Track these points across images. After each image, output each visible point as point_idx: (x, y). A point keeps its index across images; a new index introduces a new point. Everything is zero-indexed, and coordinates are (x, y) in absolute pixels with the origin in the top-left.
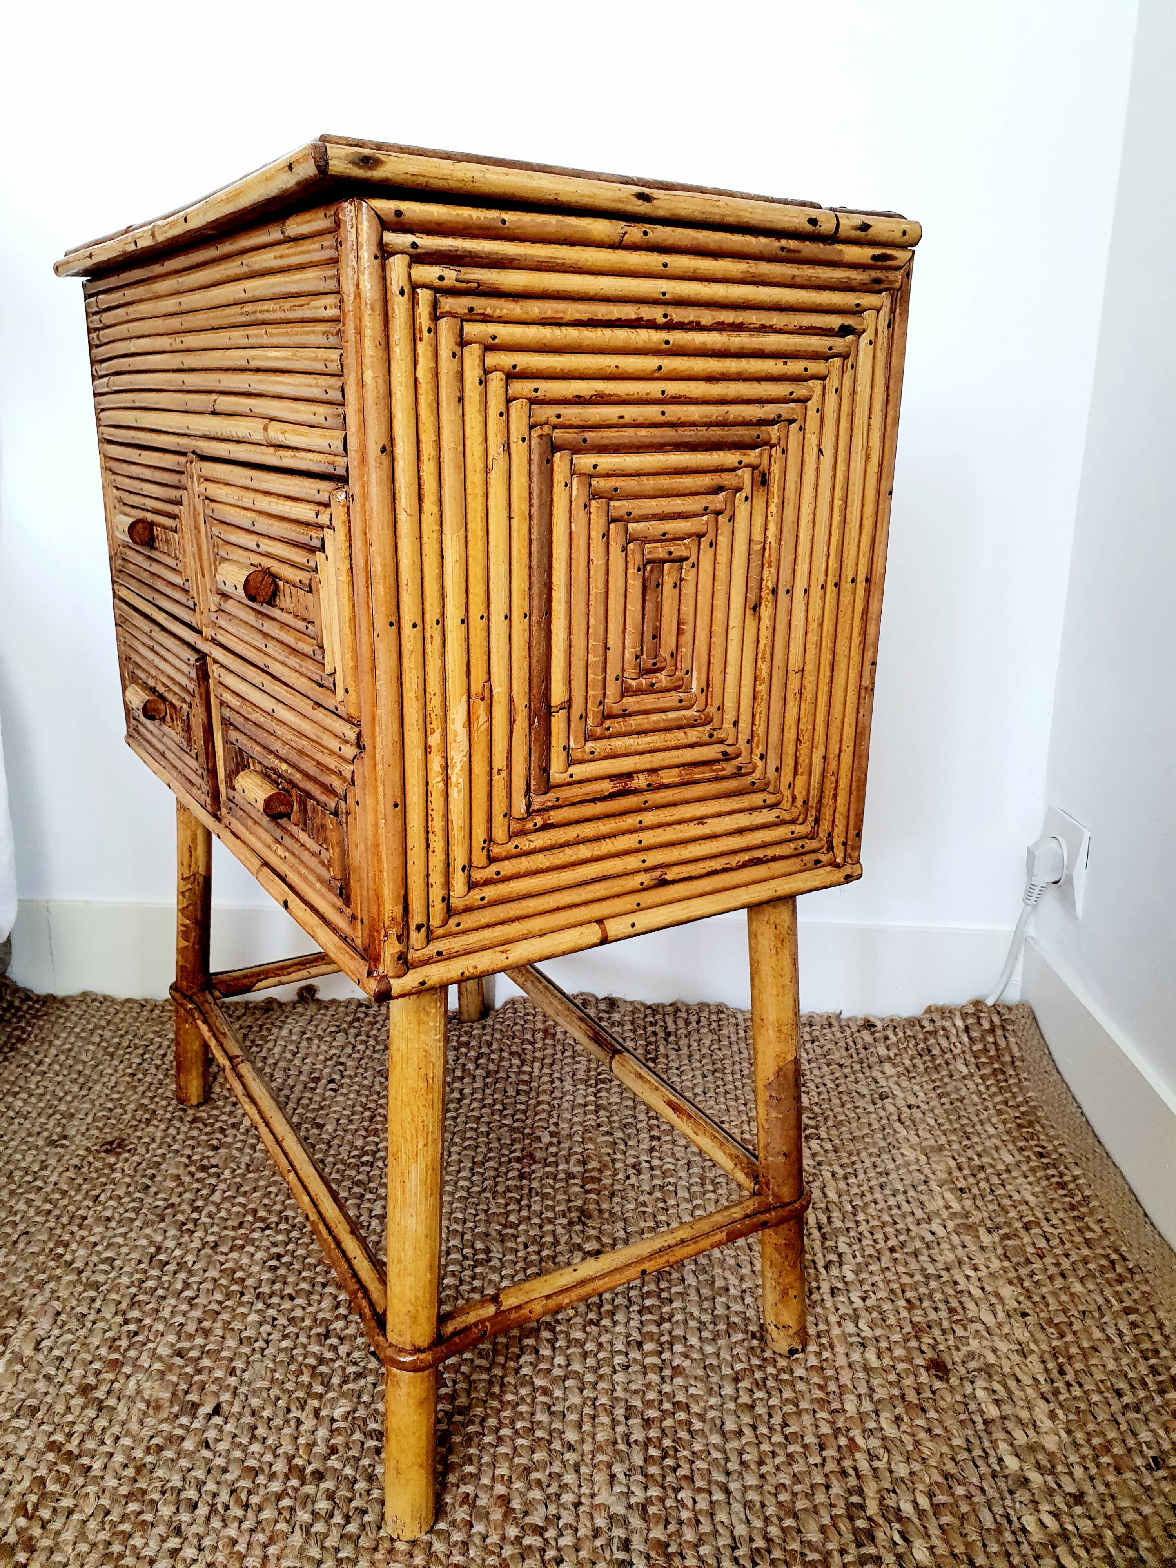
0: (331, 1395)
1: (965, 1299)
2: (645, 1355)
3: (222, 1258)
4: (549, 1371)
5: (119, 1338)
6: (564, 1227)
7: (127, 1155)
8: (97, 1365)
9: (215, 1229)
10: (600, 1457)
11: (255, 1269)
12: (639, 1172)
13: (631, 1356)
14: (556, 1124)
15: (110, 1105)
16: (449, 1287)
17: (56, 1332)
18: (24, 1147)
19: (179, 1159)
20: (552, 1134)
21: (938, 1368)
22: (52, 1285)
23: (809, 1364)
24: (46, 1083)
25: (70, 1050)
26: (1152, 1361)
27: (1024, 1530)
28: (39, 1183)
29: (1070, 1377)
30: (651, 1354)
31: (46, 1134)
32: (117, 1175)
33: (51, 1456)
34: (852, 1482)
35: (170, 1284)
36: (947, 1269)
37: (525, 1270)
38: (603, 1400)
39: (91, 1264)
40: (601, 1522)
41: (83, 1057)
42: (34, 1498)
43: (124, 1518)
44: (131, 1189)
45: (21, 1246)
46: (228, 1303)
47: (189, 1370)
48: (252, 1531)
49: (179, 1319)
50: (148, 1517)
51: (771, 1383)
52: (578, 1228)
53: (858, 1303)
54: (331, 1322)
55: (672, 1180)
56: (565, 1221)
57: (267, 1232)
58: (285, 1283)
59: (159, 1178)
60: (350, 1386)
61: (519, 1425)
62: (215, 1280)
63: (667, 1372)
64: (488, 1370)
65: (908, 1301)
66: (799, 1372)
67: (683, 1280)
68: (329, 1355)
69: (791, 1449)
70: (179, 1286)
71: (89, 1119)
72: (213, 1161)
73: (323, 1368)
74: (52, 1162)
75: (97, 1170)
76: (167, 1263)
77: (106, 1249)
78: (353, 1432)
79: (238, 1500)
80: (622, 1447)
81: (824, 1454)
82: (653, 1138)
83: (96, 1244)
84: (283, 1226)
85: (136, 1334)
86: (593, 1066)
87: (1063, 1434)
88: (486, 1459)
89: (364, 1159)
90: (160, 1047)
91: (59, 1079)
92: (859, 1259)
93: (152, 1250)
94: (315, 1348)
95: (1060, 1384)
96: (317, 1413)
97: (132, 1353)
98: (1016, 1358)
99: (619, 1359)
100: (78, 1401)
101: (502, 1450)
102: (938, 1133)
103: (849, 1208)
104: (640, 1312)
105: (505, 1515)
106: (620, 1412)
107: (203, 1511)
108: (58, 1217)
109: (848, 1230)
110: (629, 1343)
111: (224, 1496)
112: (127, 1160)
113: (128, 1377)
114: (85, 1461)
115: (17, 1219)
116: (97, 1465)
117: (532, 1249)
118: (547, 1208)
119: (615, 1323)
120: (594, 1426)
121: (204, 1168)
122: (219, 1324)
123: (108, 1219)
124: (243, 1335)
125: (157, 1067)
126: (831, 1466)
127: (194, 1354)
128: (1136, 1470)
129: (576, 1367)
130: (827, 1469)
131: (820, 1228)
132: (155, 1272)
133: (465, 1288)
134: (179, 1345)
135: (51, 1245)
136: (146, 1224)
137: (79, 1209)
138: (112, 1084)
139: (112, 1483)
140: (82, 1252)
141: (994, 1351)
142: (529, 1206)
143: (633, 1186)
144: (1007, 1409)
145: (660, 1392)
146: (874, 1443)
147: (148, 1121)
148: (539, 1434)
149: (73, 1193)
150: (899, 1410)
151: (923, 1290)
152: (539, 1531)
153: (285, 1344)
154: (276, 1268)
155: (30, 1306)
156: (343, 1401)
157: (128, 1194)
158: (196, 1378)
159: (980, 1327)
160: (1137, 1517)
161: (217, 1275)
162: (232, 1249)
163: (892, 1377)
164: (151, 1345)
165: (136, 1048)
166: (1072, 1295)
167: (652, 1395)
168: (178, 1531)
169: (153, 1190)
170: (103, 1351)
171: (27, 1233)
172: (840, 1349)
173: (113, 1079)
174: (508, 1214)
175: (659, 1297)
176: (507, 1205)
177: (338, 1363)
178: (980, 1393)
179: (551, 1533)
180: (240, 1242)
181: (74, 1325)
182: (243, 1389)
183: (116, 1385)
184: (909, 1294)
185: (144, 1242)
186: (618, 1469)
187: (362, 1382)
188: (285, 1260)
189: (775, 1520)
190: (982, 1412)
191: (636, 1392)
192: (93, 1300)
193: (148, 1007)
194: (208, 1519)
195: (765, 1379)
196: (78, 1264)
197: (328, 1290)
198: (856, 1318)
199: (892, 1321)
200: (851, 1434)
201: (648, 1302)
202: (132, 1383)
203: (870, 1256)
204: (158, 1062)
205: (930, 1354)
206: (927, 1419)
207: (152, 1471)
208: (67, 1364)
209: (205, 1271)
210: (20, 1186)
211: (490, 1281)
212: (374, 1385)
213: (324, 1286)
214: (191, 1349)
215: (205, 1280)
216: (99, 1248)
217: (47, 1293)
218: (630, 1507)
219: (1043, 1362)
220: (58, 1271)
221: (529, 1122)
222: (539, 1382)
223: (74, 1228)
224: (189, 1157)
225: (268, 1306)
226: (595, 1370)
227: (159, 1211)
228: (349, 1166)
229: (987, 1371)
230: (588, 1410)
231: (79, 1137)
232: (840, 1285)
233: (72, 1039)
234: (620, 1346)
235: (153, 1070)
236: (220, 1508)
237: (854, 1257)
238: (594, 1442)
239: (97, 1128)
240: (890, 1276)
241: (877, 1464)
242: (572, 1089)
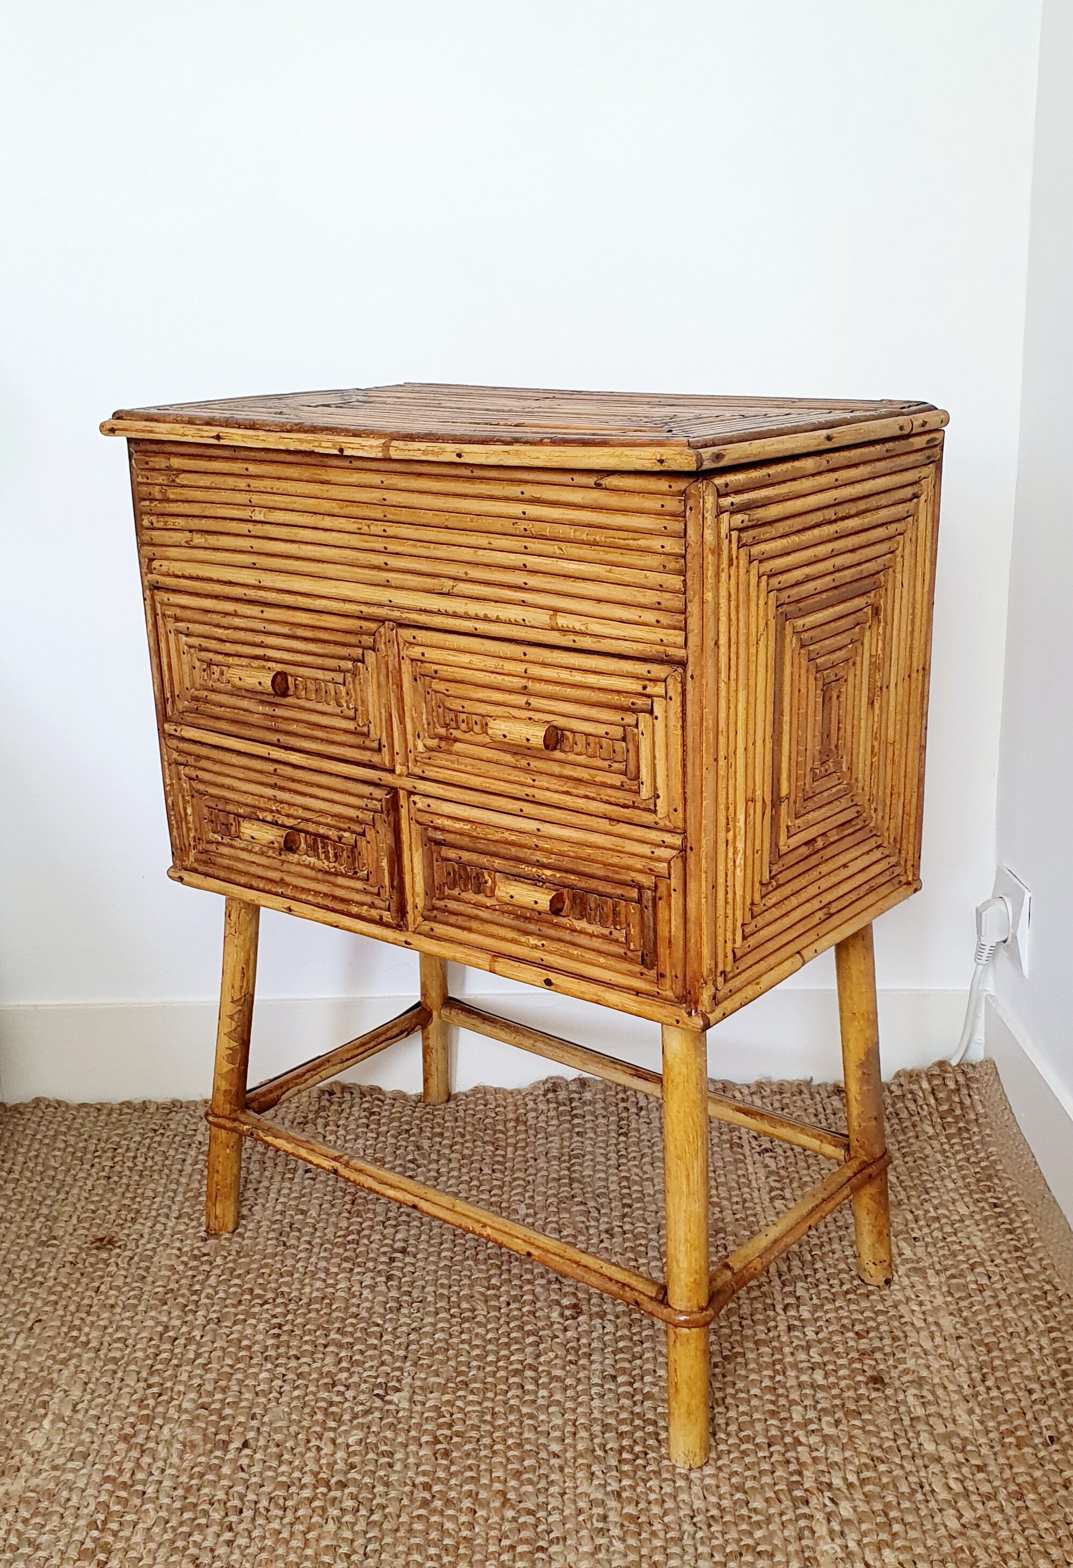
0: (343, 1428)
1: (908, 1328)
2: (619, 1386)
3: (227, 1331)
4: (534, 1402)
5: (146, 1399)
6: (542, 1286)
7: (118, 1251)
8: (131, 1419)
9: (216, 1308)
10: (580, 1461)
11: (259, 1337)
12: (612, 1236)
13: (606, 1386)
14: (532, 1197)
15: (92, 1207)
16: (440, 1341)
17: (88, 1397)
18: (16, 1248)
19: (169, 1251)
20: (529, 1206)
21: (877, 1381)
22: (74, 1361)
23: (763, 1385)
24: (21, 1190)
25: (37, 1157)
26: (1064, 1367)
27: (933, 1491)
28: (39, 1279)
29: (990, 1383)
30: (624, 1384)
31: (34, 1236)
32: (113, 1268)
33: (108, 1486)
34: (793, 1467)
35: (183, 1354)
36: (895, 1307)
37: (508, 1323)
38: (581, 1421)
39: (106, 1344)
40: (581, 1504)
41: (52, 1163)
42: (102, 1517)
43: (181, 1524)
44: (128, 1280)
45: (37, 1330)
46: (239, 1366)
47: (214, 1418)
48: (292, 1524)
49: (197, 1381)
50: (203, 1521)
51: (729, 1400)
52: (557, 1286)
53: (811, 1335)
54: (336, 1375)
55: (643, 1242)
56: (544, 1281)
57: (266, 1307)
58: (289, 1347)
59: (153, 1269)
60: (360, 1420)
61: (510, 1442)
62: (223, 1349)
63: (638, 1398)
64: (480, 1404)
65: (857, 1333)
66: (754, 1391)
67: (653, 1325)
68: (338, 1399)
69: (744, 1447)
70: (191, 1355)
71: (74, 1221)
72: (204, 1250)
73: (333, 1409)
74: (48, 1259)
75: (92, 1265)
76: (176, 1339)
77: (117, 1330)
78: (367, 1453)
79: (277, 1504)
80: (599, 1452)
81: (772, 1449)
82: (625, 1205)
83: (106, 1328)
84: (279, 1300)
85: (160, 1395)
86: (565, 1143)
87: (977, 1424)
88: (483, 1467)
89: (349, 1238)
90: (128, 1150)
91: (34, 1184)
92: (816, 1301)
93: (160, 1329)
94: (325, 1395)
95: (981, 1389)
96: (333, 1441)
97: (160, 1409)
98: (947, 1372)
99: (594, 1390)
100: (121, 1446)
101: (496, 1460)
102: (899, 1189)
103: (808, 1257)
104: (614, 1353)
105: (503, 1505)
106: (597, 1428)
107: (248, 1513)
108: (66, 1307)
109: (806, 1276)
110: (604, 1377)
111: (264, 1503)
112: (119, 1255)
113: (161, 1427)
114: (140, 1487)
115: (27, 1309)
116: (150, 1490)
117: (513, 1306)
118: (527, 1271)
119: (592, 1362)
120: (574, 1439)
121: (196, 1258)
122: (234, 1382)
123: (112, 1306)
124: (258, 1389)
125: (131, 1169)
126: (776, 1457)
127: (217, 1406)
128: (1035, 1447)
129: (558, 1397)
130: (773, 1460)
131: (780, 1276)
132: (167, 1346)
133: (455, 1340)
134: (201, 1401)
135: (65, 1329)
136: (152, 1308)
137: (83, 1299)
138: (89, 1187)
139: (166, 1501)
140: (95, 1334)
141: (928, 1367)
142: (509, 1271)
143: (606, 1248)
144: (932, 1409)
145: (632, 1412)
146: (814, 1439)
147: (134, 1220)
148: (528, 1447)
149: (73, 1286)
150: (839, 1415)
151: (871, 1324)
152: (530, 1512)
153: (296, 1393)
154: (279, 1336)
155: (59, 1379)
156: (355, 1432)
157: (126, 1284)
158: (222, 1423)
159: (918, 1350)
160: (1029, 1479)
161: (225, 1345)
162: (235, 1323)
163: (835, 1392)
164: (175, 1402)
165: (105, 1152)
166: (1004, 1320)
167: (624, 1415)
168: (230, 1529)
169: (150, 1279)
170: (134, 1409)
171: (40, 1321)
172: (792, 1373)
173: (89, 1183)
174: (489, 1278)
175: (631, 1340)
176: (488, 1271)
177: (346, 1405)
178: (911, 1400)
179: (541, 1514)
180: (242, 1317)
181: (102, 1391)
182: (265, 1429)
183: (152, 1433)
184: (858, 1328)
185: (150, 1323)
186: (594, 1468)
187: (370, 1417)
188: (285, 1328)
189: (728, 1496)
190: (910, 1412)
191: (611, 1413)
192: (115, 1372)
193: (105, 1112)
194: (253, 1519)
195: (723, 1399)
196: (94, 1344)
197: (329, 1349)
198: (808, 1348)
199: (840, 1349)
200: (796, 1434)
201: (621, 1344)
202: (166, 1430)
203: (826, 1298)
204: (130, 1164)
205: (870, 1373)
206: (863, 1420)
207: (199, 1490)
208: (104, 1420)
209: (213, 1342)
210: (21, 1282)
211: (477, 1334)
212: (381, 1419)
213: (325, 1346)
214: (213, 1402)
215: (215, 1349)
216: (110, 1330)
217: (72, 1369)
218: (606, 1494)
219: (970, 1373)
220: (77, 1350)
221: (505, 1196)
222: (525, 1410)
223: (84, 1315)
224: (179, 1249)
225: (277, 1366)
226: (574, 1399)
227: (159, 1296)
228: (335, 1245)
229: (920, 1382)
230: (569, 1428)
231: (68, 1237)
232: (796, 1323)
233: (36, 1146)
234: (596, 1380)
235: (127, 1172)
236: (262, 1510)
237: (811, 1299)
238: (575, 1450)
239: (84, 1228)
240: (843, 1313)
241: (815, 1454)
242: (545, 1165)
